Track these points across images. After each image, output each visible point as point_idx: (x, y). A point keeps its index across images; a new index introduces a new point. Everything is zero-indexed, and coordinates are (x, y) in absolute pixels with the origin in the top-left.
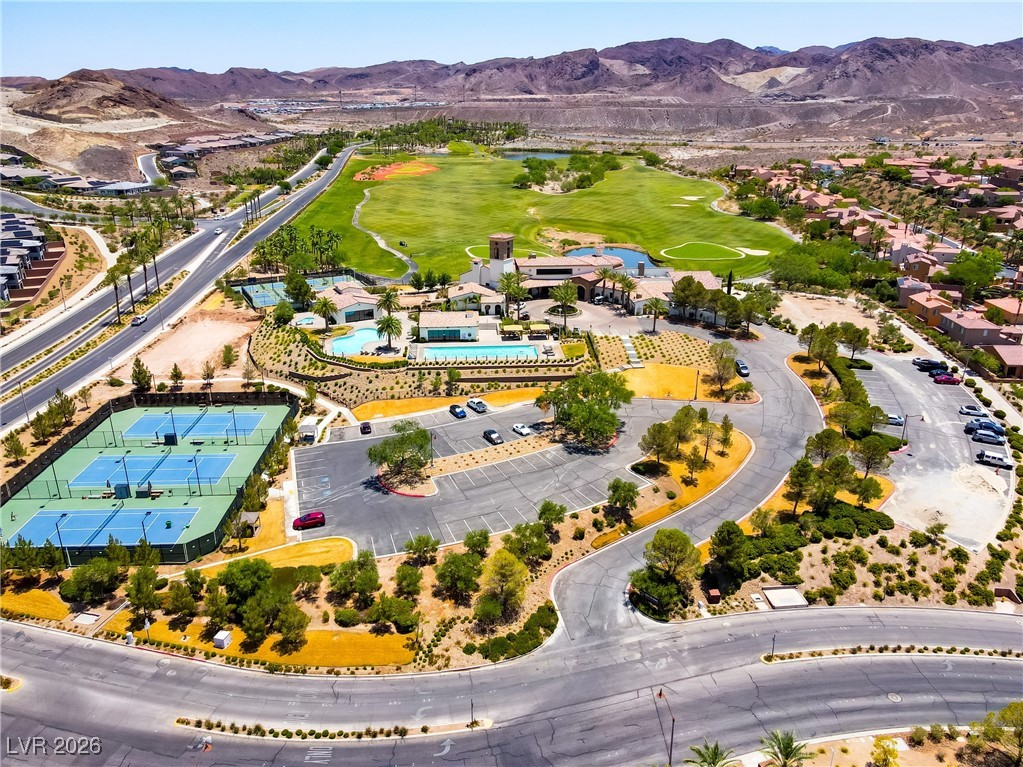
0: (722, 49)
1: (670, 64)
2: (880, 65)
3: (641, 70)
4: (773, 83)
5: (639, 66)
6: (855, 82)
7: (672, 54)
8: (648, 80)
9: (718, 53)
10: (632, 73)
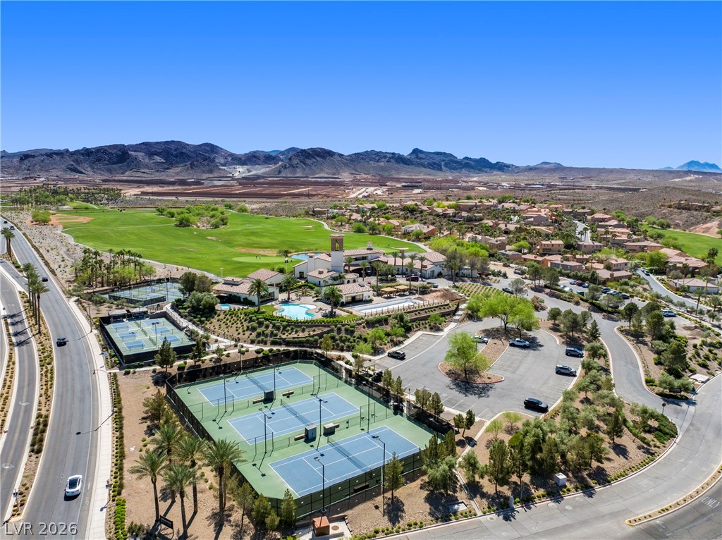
0: (208, 149)
1: (176, 156)
2: (309, 162)
3: (158, 159)
5: (156, 157)
7: (175, 150)
8: (166, 166)
9: (207, 152)
10: (152, 162)
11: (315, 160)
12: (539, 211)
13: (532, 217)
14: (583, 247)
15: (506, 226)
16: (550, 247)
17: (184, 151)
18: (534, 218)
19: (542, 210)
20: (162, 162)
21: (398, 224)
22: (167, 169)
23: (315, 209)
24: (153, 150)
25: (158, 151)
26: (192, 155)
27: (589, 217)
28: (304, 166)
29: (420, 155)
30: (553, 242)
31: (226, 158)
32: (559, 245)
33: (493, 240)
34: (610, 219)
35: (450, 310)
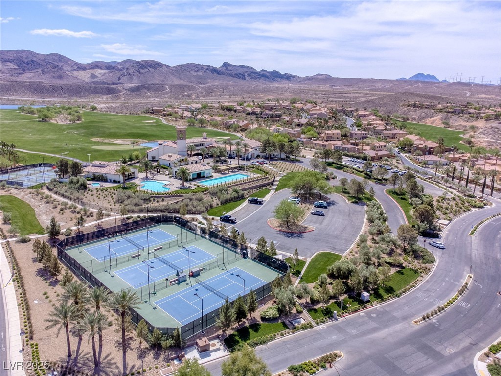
0: (56, 58)
1: (28, 63)
2: (142, 71)
3: (11, 65)
4: (93, 76)
5: (9, 63)
6: (134, 78)
7: (27, 58)
8: (19, 71)
9: (54, 60)
10: (5, 67)
11: (147, 70)
12: (320, 109)
13: (315, 114)
14: (354, 135)
15: (299, 120)
16: (332, 135)
17: (34, 59)
18: (318, 114)
19: (322, 109)
20: (15, 68)
21: (220, 120)
22: (20, 74)
23: (153, 108)
24: (6, 57)
25: (10, 58)
26: (42, 63)
27: (355, 114)
28: (139, 75)
29: (229, 68)
30: (334, 132)
31: (72, 67)
32: (338, 133)
33: (291, 131)
34: (369, 115)
35: (270, 181)
